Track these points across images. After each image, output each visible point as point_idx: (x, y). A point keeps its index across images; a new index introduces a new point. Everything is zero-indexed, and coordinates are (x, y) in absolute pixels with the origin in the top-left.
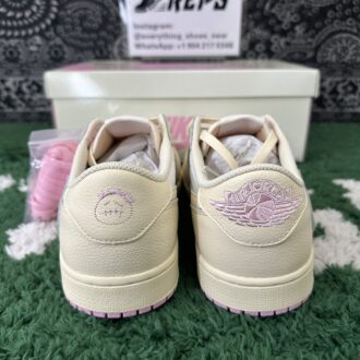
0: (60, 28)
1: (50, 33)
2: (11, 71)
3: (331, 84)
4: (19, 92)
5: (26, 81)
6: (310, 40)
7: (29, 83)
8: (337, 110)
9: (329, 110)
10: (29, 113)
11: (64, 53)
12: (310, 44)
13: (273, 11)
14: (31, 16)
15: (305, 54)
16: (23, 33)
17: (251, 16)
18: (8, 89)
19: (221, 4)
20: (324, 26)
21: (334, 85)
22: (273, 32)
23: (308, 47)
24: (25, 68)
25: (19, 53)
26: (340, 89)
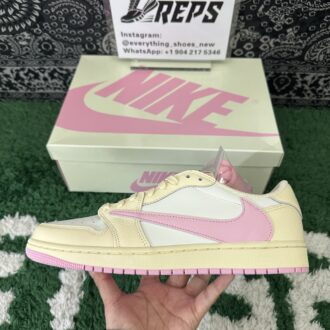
0: (46, 25)
1: (37, 29)
2: (6, 62)
3: (313, 78)
4: (18, 77)
5: (23, 69)
6: (300, 41)
7: (26, 71)
8: (315, 98)
9: (307, 98)
10: (30, 94)
11: (54, 47)
12: (300, 44)
13: (266, 14)
14: (14, 14)
15: (293, 53)
16: (11, 29)
17: (242, 18)
18: (7, 76)
19: (210, 17)
20: (318, 29)
21: (316, 78)
22: (263, 34)
23: (298, 47)
24: (18, 59)
25: (10, 47)
26: (321, 82)
